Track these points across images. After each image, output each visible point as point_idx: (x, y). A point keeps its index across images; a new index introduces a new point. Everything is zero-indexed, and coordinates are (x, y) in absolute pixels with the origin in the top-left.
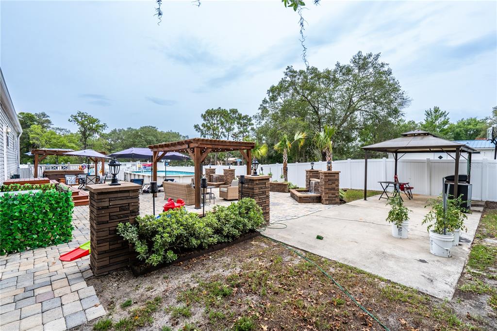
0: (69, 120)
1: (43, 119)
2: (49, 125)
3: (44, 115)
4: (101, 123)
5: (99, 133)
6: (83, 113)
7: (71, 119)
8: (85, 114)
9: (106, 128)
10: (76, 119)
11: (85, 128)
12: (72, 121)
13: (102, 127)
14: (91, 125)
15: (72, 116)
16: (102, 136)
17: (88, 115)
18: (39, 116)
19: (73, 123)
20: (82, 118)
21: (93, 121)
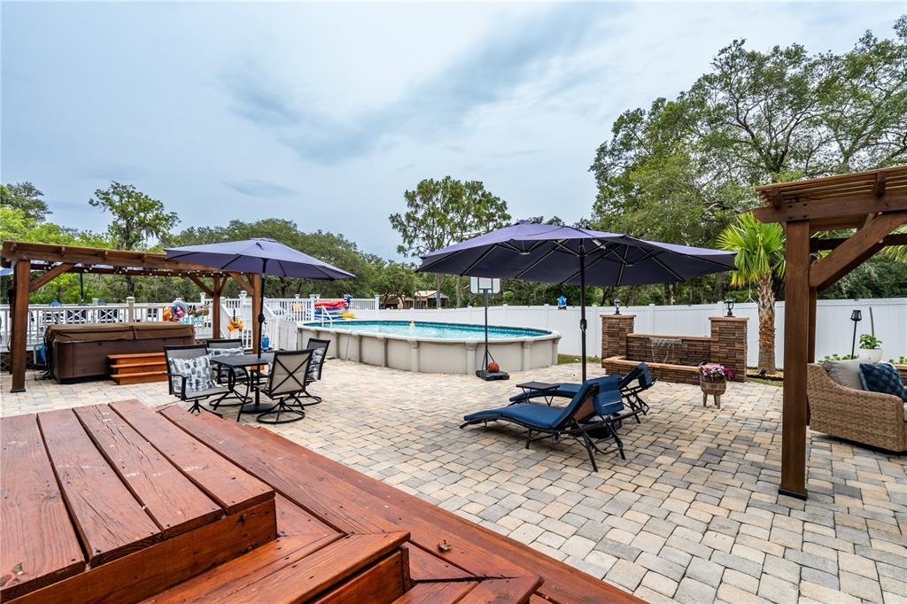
0: (91, 202)
1: (28, 198)
2: (41, 213)
3: (29, 189)
4: (166, 212)
5: (161, 234)
6: (124, 187)
7: (96, 199)
8: (131, 190)
9: (176, 222)
10: (107, 199)
11: (128, 221)
12: (97, 204)
13: (167, 220)
14: (142, 214)
15: (98, 192)
16: (166, 240)
17: (136, 191)
18: (16, 191)
19: (99, 209)
20: (122, 198)
21: (148, 205)
